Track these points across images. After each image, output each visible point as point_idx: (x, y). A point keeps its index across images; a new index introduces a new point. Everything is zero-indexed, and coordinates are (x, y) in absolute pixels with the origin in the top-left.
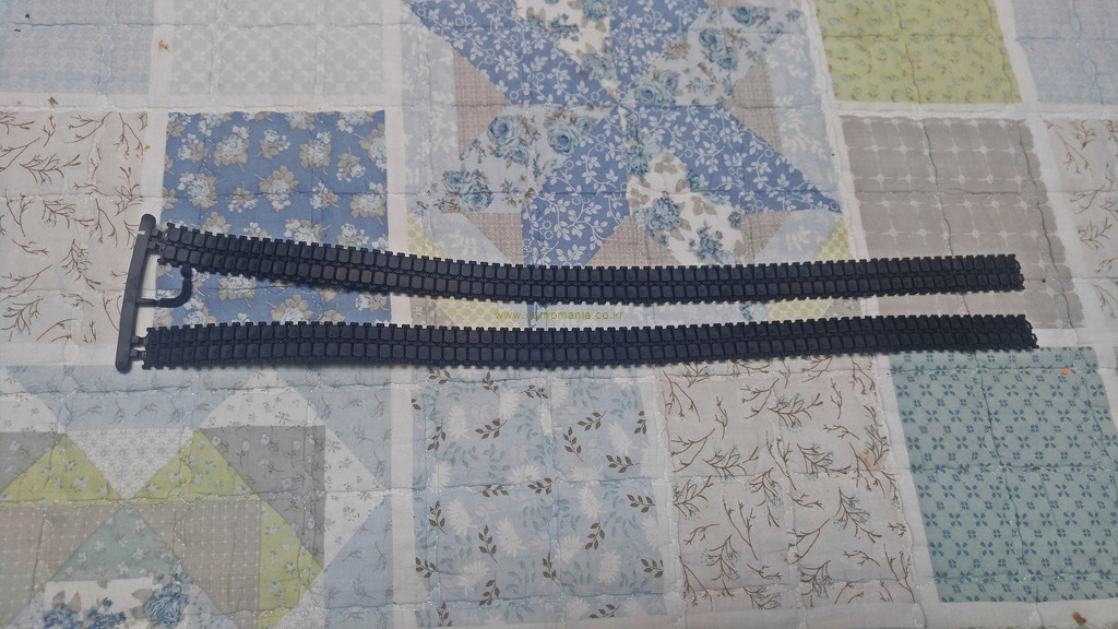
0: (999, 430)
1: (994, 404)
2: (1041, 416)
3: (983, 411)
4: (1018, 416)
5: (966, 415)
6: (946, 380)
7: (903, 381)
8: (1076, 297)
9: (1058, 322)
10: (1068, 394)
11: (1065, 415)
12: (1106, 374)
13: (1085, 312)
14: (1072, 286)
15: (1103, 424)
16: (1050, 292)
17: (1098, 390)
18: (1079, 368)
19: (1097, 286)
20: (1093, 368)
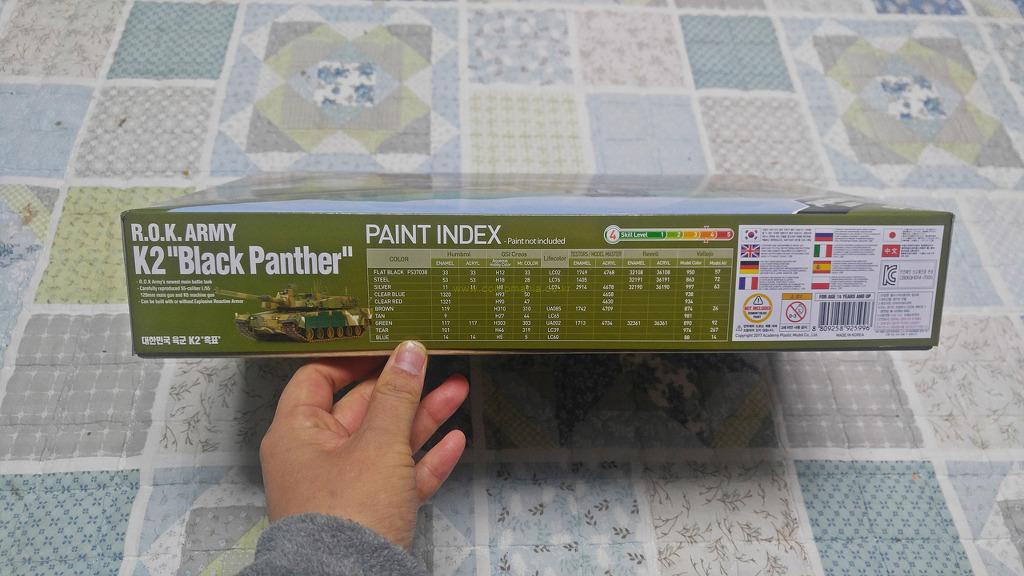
0: (872, 514)
1: (868, 498)
2: (899, 505)
3: (861, 503)
5: (849, 503)
6: (833, 481)
7: (806, 482)
8: (917, 428)
9: (908, 444)
10: (917, 491)
11: (915, 505)
12: (942, 479)
13: (924, 437)
14: (914, 421)
15: (943, 512)
16: (900, 424)
17: (937, 489)
18: (923, 475)
19: (931, 422)
20: (932, 475)
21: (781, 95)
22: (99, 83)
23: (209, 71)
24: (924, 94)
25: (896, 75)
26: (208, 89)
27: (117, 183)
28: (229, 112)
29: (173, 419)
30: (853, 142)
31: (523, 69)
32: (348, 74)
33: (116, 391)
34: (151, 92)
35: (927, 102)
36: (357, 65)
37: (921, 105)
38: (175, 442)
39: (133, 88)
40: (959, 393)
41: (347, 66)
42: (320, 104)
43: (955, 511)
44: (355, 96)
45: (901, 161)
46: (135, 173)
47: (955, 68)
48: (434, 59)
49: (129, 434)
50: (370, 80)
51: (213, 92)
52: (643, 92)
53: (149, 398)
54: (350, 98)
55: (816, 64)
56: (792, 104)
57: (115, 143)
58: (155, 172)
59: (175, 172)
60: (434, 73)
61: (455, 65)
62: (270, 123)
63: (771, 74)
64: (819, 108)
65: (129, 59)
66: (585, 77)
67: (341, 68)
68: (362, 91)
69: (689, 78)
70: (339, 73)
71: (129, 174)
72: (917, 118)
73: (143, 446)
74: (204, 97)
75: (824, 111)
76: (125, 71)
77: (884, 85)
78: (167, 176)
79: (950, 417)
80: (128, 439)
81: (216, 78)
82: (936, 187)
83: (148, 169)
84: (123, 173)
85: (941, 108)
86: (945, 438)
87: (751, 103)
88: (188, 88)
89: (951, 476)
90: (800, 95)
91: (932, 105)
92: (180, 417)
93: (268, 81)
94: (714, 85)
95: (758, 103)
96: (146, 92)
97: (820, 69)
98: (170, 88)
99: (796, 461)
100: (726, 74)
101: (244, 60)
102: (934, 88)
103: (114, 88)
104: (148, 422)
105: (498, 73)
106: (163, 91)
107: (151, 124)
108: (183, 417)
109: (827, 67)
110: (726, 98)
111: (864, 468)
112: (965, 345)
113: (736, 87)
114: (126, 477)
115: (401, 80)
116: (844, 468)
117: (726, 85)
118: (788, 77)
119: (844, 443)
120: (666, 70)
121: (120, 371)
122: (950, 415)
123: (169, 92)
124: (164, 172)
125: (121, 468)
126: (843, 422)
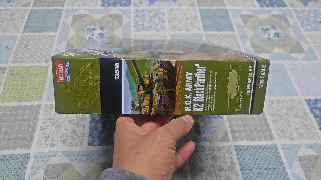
0: (258, 161)
1: (257, 156)
2: (267, 158)
3: (255, 158)
4: (262, 158)
5: (251, 158)
6: (247, 152)
7: (238, 152)
8: (272, 134)
9: (269, 139)
10: (272, 154)
11: (272, 158)
12: (280, 150)
13: (275, 137)
14: (271, 132)
15: (280, 160)
16: (267, 133)
17: (278, 153)
18: (274, 149)
19: (276, 132)
20: (277, 149)
21: (230, 33)
22: (19, 34)
23: (54, 30)
24: (274, 31)
25: (266, 26)
26: (53, 35)
27: (25, 65)
28: (60, 42)
29: (41, 137)
30: (253, 47)
31: (151, 27)
32: (96, 30)
33: (23, 129)
34: (36, 37)
35: (275, 34)
36: (99, 27)
37: (273, 35)
38: (41, 144)
39: (30, 36)
40: (285, 123)
41: (96, 27)
42: (88, 39)
43: (284, 160)
44: (98, 36)
45: (267, 52)
46: (30, 62)
47: (284, 24)
48: (123, 25)
49: (27, 142)
50: (103, 31)
51: (55, 36)
52: (188, 33)
53: (34, 131)
54: (97, 37)
55: (241, 23)
56: (234, 36)
57: (24, 53)
58: (36, 61)
59: (43, 61)
60: (123, 29)
61: (130, 26)
62: (72, 45)
63: (227, 26)
64: (242, 36)
65: (29, 27)
66: (170, 29)
67: (94, 28)
68: (101, 35)
69: (202, 28)
70: (94, 29)
71: (28, 62)
72: (272, 39)
73: (31, 146)
74: (52, 38)
75: (244, 37)
76: (28, 30)
77: (262, 29)
78: (40, 62)
79: (282, 131)
80: (26, 144)
81: (56, 32)
82: (278, 60)
83: (34, 60)
84: (26, 62)
85: (279, 36)
86: (281, 137)
87: (221, 35)
88: (47, 35)
89: (283, 149)
90: (236, 33)
91: (277, 35)
92: (43, 137)
93: (72, 33)
94: (210, 30)
95: (223, 35)
96: (34, 37)
97: (243, 24)
98: (41, 35)
99: (235, 146)
100: (213, 27)
101: (65, 26)
102: (277, 30)
103: (24, 36)
104: (33, 138)
105: (143, 28)
106: (39, 36)
107: (35, 47)
108: (44, 136)
109: (245, 24)
110: (213, 34)
111: (256, 147)
112: (287, 108)
113: (216, 31)
114: (26, 156)
115: (113, 31)
116: (250, 147)
117: (213, 30)
118: (233, 27)
119: (250, 140)
120: (195, 26)
121: (25, 123)
122: (283, 130)
123: (41, 37)
124: (39, 61)
125: (24, 153)
126: (250, 133)
